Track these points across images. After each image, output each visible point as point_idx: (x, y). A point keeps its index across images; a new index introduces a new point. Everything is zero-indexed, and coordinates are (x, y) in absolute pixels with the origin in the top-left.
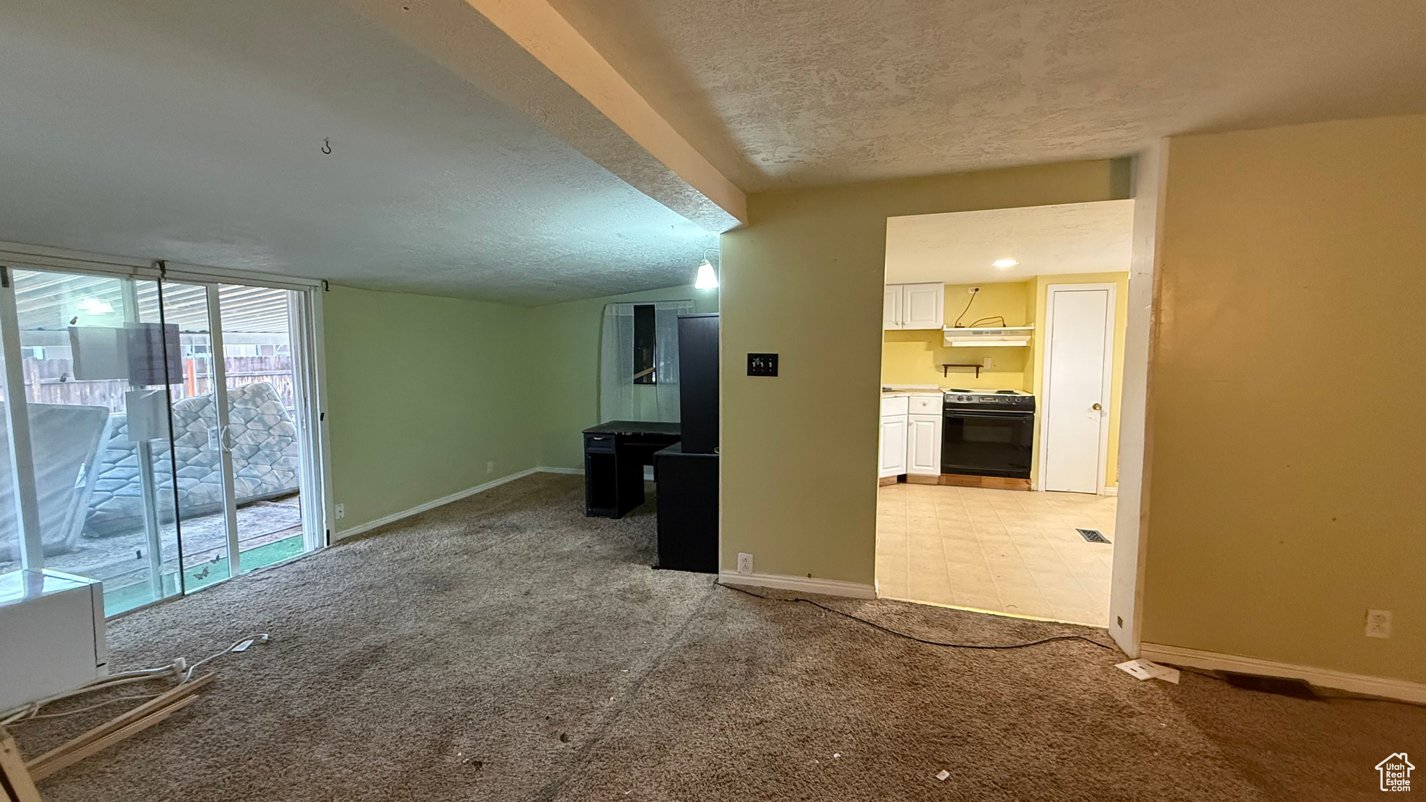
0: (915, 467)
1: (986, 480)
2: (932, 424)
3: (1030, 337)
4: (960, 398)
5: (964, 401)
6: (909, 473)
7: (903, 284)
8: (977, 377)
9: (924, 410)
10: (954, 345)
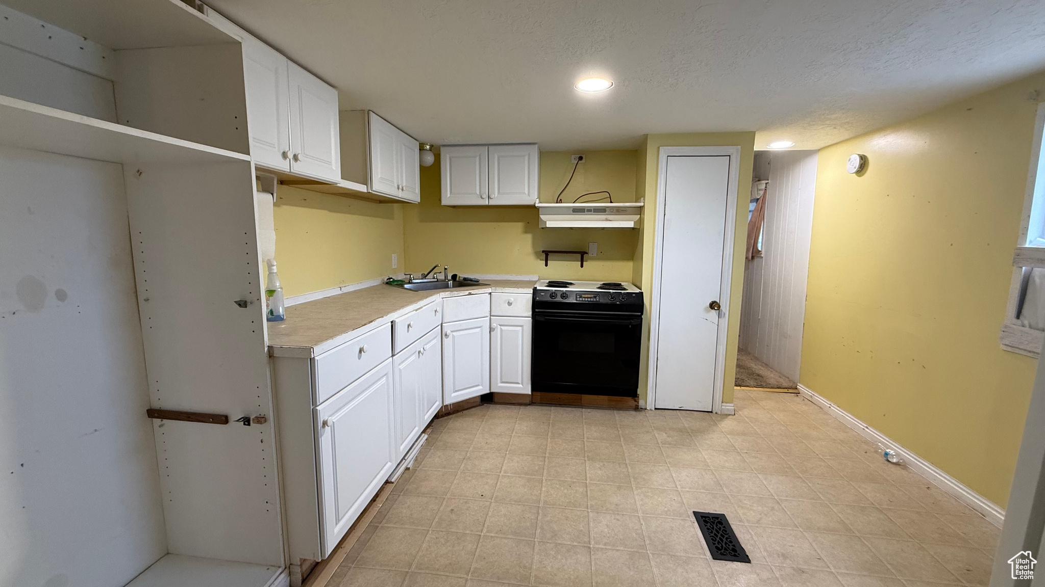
0: (500, 385)
1: (586, 398)
2: (520, 328)
3: (639, 216)
4: (553, 295)
5: (559, 299)
6: (493, 390)
7: (489, 145)
8: (582, 266)
9: (509, 311)
10: (550, 224)
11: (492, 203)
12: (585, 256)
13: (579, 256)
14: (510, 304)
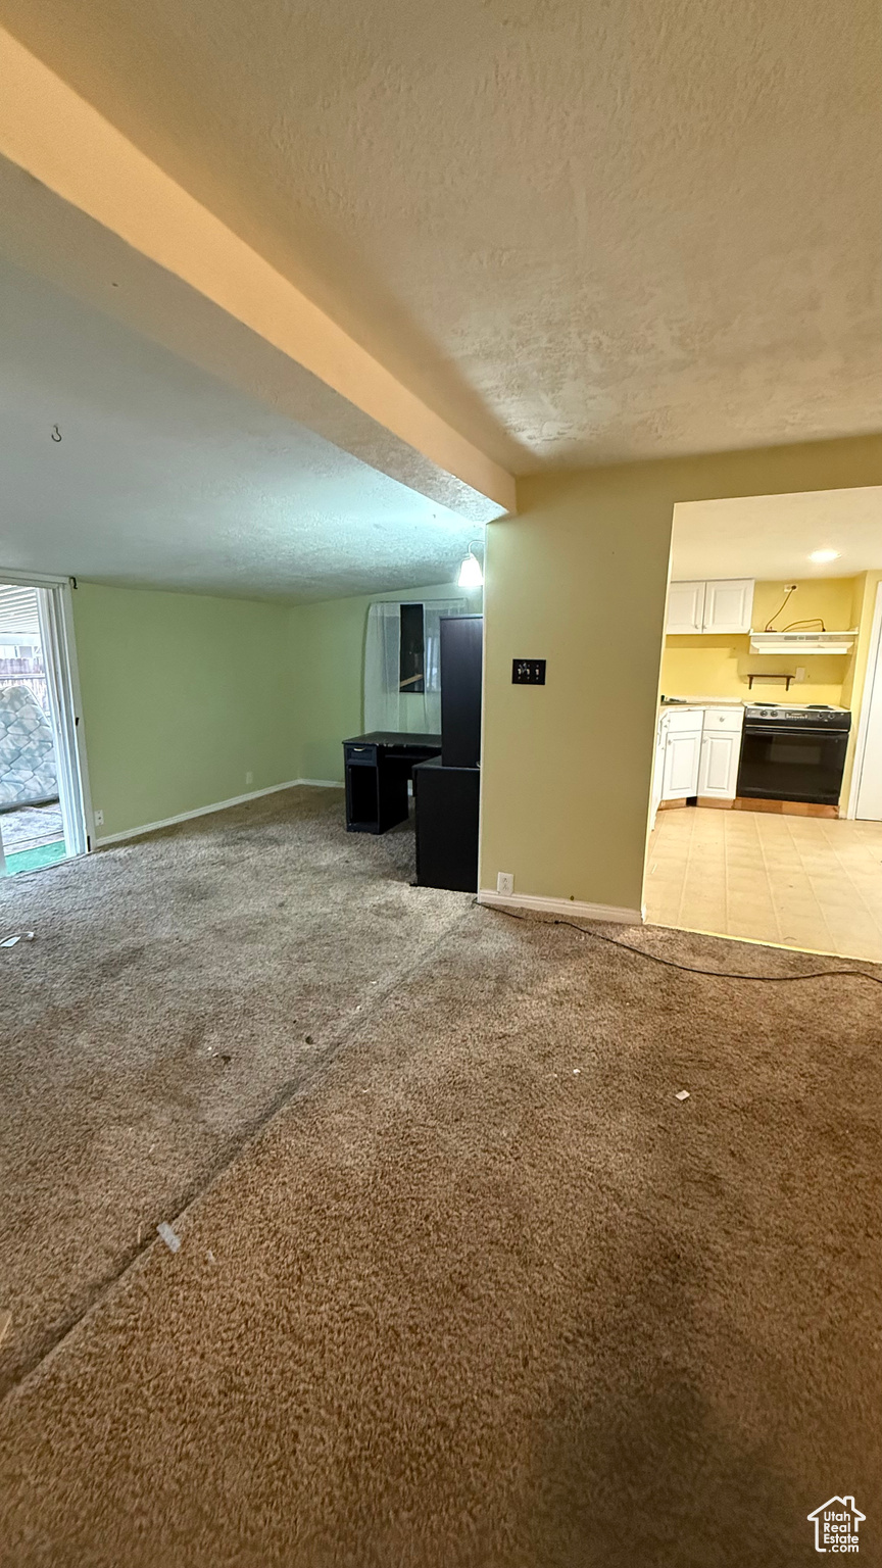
0: (706, 789)
1: (787, 805)
2: (729, 742)
3: (851, 643)
4: (763, 713)
5: (769, 717)
6: (699, 795)
7: (706, 581)
8: (787, 689)
9: (721, 725)
10: (761, 652)
11: (706, 632)
12: (791, 680)
13: (785, 679)
14: (722, 720)
